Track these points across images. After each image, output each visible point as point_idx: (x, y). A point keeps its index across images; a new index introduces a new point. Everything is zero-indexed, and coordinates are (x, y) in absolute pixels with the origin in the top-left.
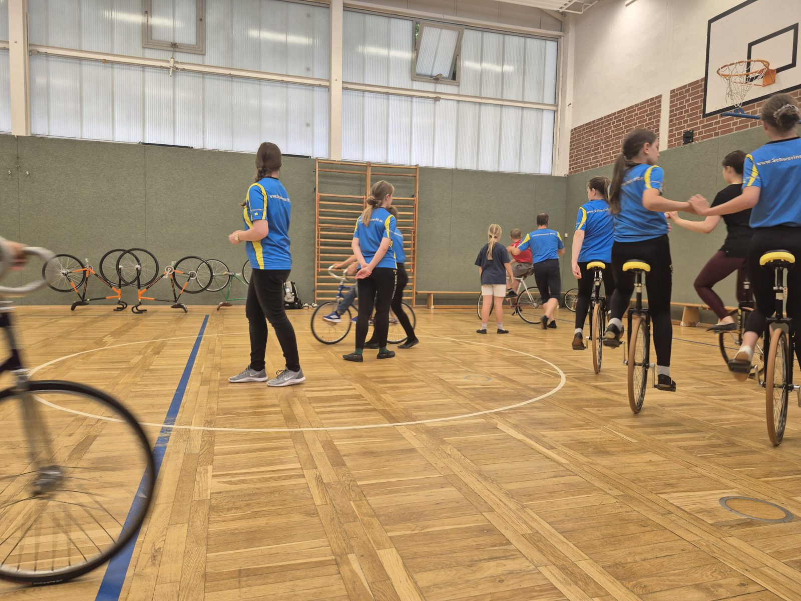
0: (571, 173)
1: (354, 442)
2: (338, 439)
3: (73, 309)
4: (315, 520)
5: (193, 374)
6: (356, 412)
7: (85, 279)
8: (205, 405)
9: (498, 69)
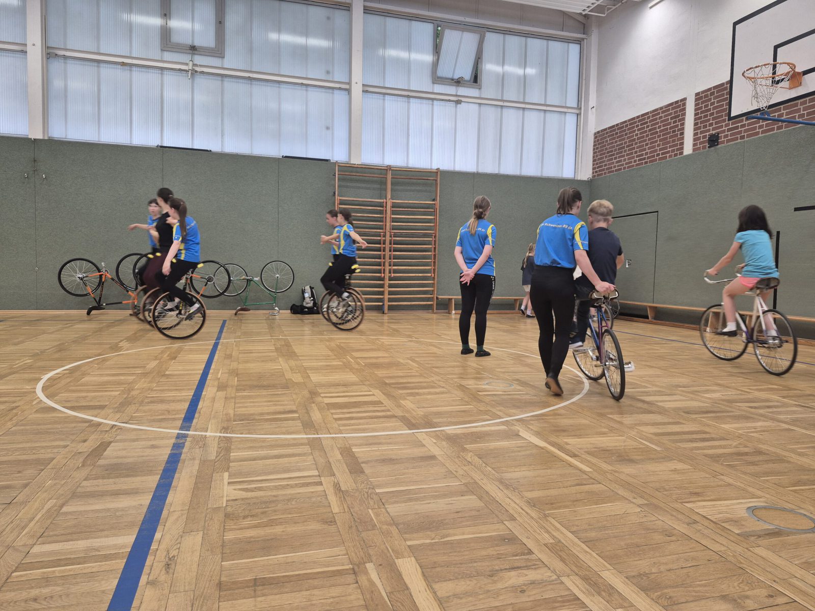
0: (594, 176)
1: (373, 449)
2: (356, 446)
3: (88, 313)
4: (333, 529)
5: (210, 380)
6: (375, 418)
7: (101, 283)
8: (222, 411)
9: (520, 72)
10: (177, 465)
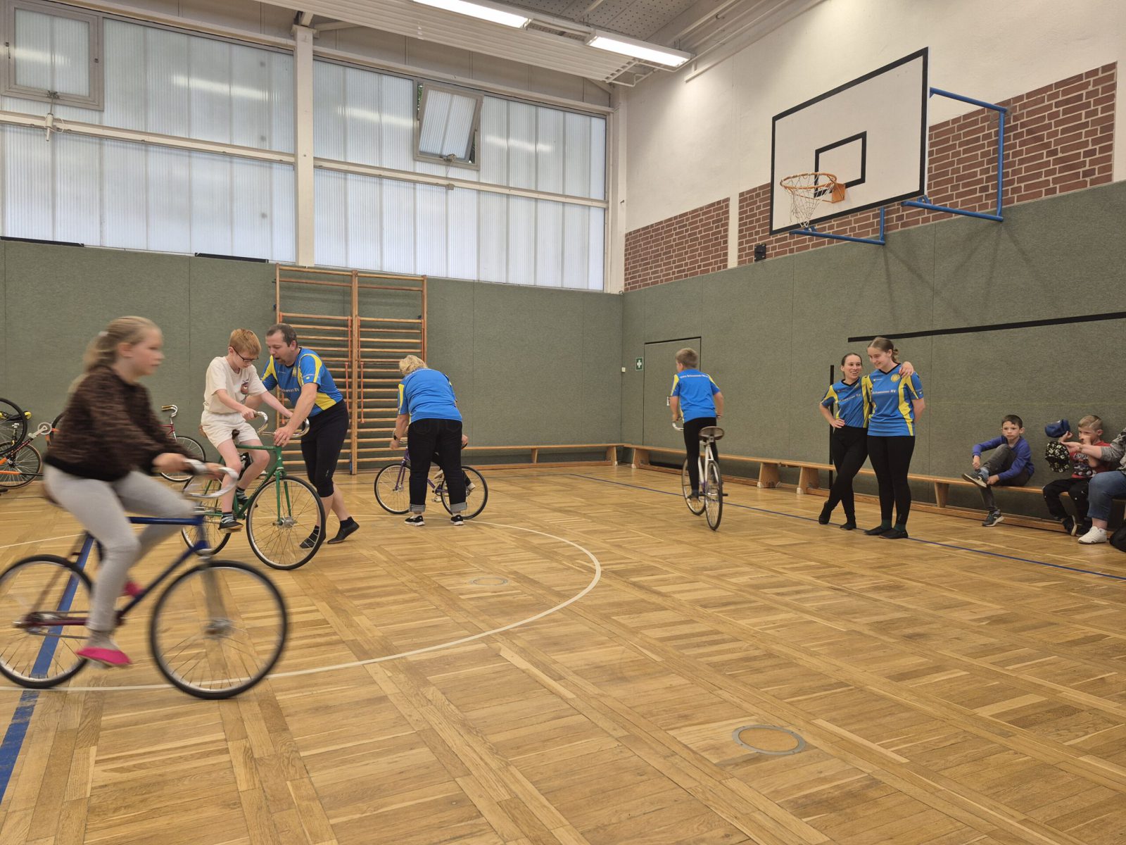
0: (626, 289)
1: (305, 694)
9: (530, 147)
10: (21, 742)
